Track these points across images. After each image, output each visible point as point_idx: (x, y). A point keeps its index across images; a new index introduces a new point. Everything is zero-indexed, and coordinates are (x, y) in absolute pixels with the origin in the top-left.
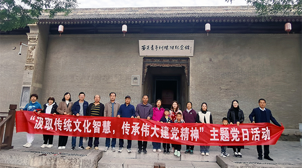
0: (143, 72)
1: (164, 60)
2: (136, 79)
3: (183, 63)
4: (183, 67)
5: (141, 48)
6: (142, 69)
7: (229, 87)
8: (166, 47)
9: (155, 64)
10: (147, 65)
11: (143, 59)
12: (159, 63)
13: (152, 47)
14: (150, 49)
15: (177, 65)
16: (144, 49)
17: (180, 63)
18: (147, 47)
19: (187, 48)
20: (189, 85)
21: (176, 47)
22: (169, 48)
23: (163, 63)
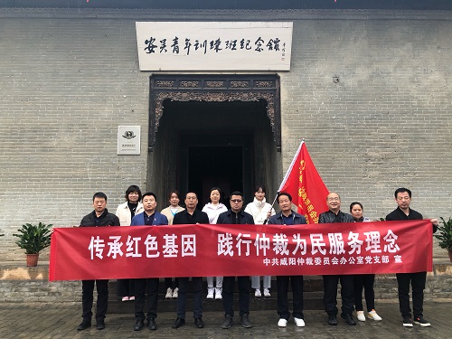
0: (152, 117)
1: (209, 83)
2: (129, 135)
3: (262, 92)
4: (263, 103)
5: (141, 46)
6: (147, 107)
7: (388, 152)
8: (216, 45)
9: (185, 95)
10: (162, 97)
11: (148, 79)
12: (195, 91)
13: (176, 43)
14: (169, 48)
15: (246, 95)
16: (151, 49)
17: (253, 91)
18: (160, 45)
19: (274, 45)
20: (280, 150)
21: (242, 42)
22: (222, 46)
23: (206, 92)
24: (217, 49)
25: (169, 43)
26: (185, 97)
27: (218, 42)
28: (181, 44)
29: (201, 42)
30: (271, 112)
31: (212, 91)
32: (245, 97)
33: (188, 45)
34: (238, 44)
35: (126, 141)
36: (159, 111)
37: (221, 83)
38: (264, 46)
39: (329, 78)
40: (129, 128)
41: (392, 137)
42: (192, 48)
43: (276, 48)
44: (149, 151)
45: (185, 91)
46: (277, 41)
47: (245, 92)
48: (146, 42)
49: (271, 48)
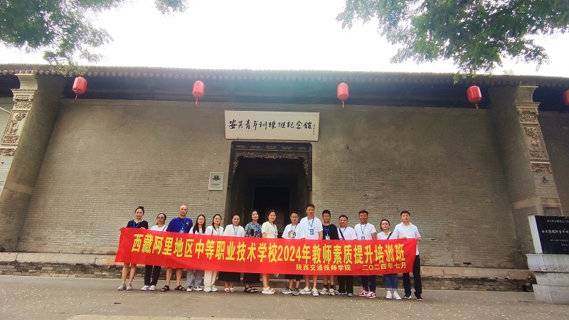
0: (231, 167)
1: (267, 147)
2: (217, 178)
3: (301, 153)
4: (301, 160)
5: (227, 124)
6: (229, 161)
7: (380, 193)
8: (273, 125)
9: (252, 154)
10: (238, 155)
11: (230, 144)
12: (258, 152)
13: (248, 123)
14: (244, 126)
15: (290, 155)
16: (233, 126)
17: (295, 152)
18: (239, 124)
19: (308, 125)
20: (311, 190)
21: (288, 123)
22: (276, 125)
23: (265, 152)
24: (273, 127)
25: (244, 123)
26: (252, 155)
27: (274, 123)
28: (251, 124)
29: (263, 123)
30: (306, 166)
31: (269, 152)
32: (290, 156)
33: (255, 124)
34: (286, 125)
35: (215, 182)
36: (236, 164)
37: (275, 147)
38: (302, 126)
39: (342, 146)
40: (216, 174)
41: (383, 184)
42: (258, 126)
43: (310, 127)
44: (228, 188)
45: (253, 151)
46: (310, 123)
47: (290, 153)
48: (230, 122)
49: (306, 127)
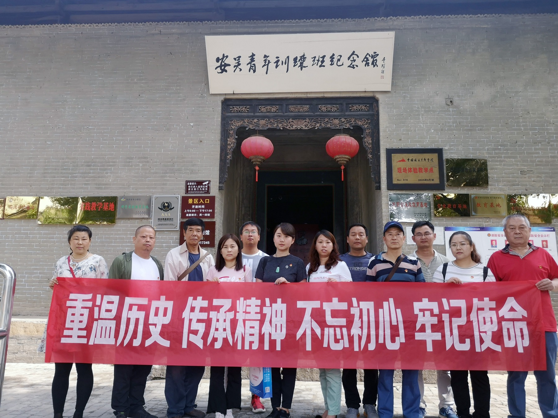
0: (224, 149)
1: (292, 108)
5: (212, 64)
6: (219, 137)
8: (300, 61)
9: (262, 122)
10: (236, 124)
11: (220, 104)
12: (275, 117)
13: (252, 60)
14: (245, 67)
15: (337, 121)
16: (223, 68)
17: (345, 117)
18: (234, 63)
19: (371, 60)
21: (332, 58)
22: (308, 62)
23: (288, 118)
24: (302, 66)
25: (245, 60)
26: (263, 125)
27: (303, 58)
28: (259, 62)
29: (282, 59)
30: (368, 141)
31: (295, 118)
32: (335, 124)
33: (267, 63)
34: (327, 60)
36: (232, 141)
37: (306, 108)
38: (359, 62)
39: (440, 100)
41: (522, 172)
42: (272, 66)
43: (374, 64)
44: (220, 189)
45: (263, 117)
46: (375, 56)
47: (336, 117)
48: (218, 60)
49: (367, 64)
